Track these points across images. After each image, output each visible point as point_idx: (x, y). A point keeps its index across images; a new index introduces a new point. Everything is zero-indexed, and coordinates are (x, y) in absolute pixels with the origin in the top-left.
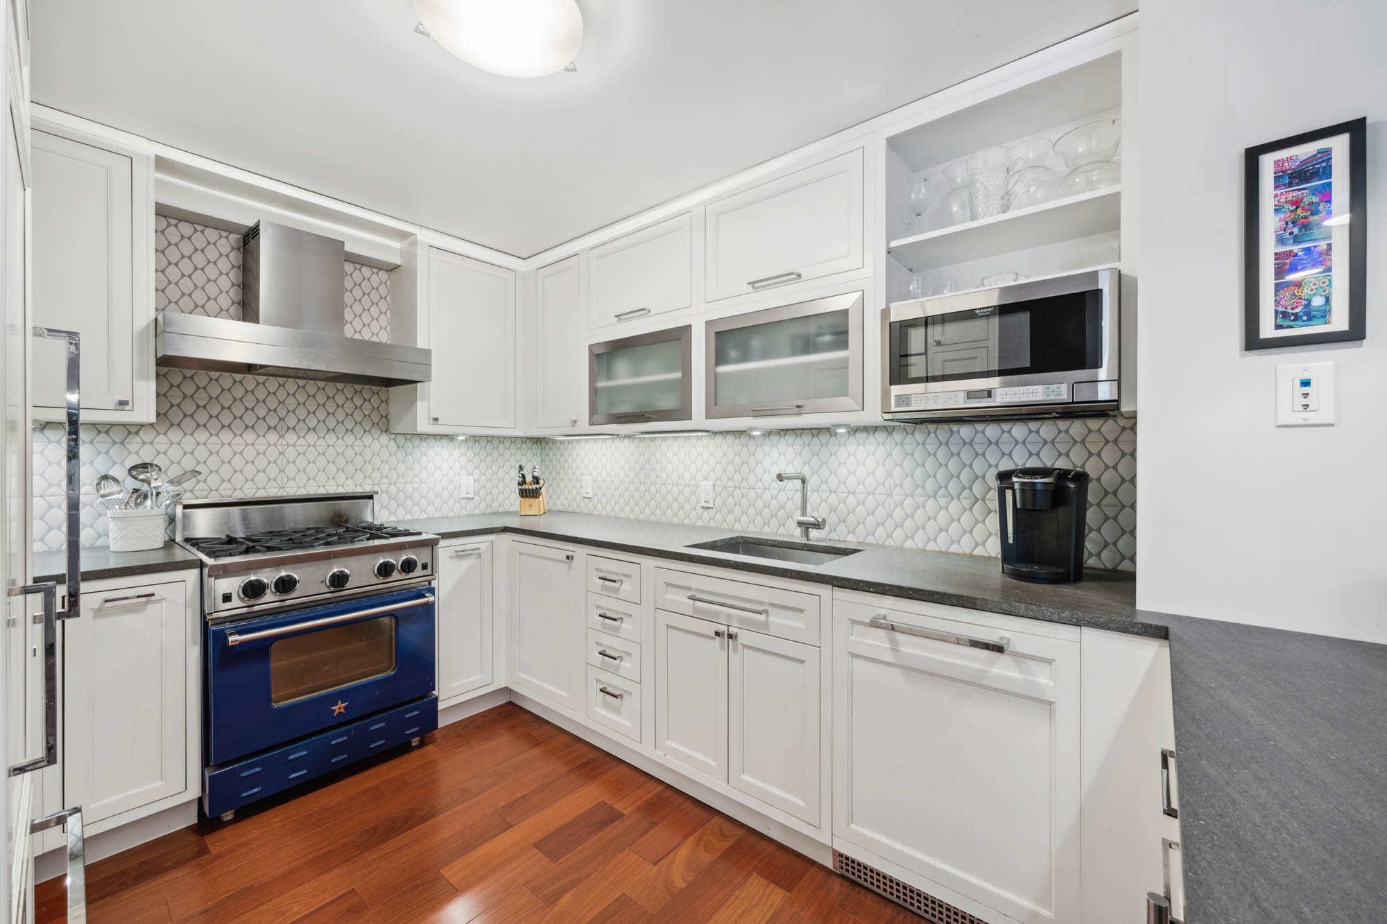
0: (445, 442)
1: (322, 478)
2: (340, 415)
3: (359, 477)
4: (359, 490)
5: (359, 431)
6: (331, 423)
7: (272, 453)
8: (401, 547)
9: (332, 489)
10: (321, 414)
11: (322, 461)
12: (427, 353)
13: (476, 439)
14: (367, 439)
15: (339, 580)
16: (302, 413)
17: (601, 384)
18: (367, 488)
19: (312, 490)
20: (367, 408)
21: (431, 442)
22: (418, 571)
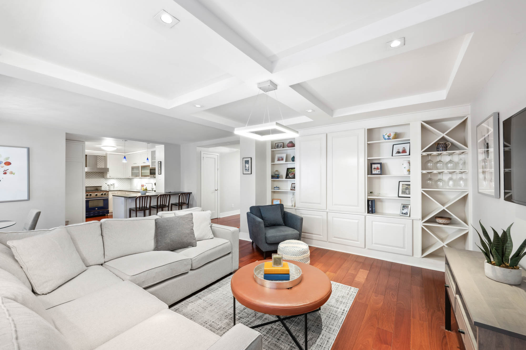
0: (113, 179)
1: (97, 184)
2: (97, 176)
3: (100, 184)
4: (100, 186)
5: (100, 178)
6: (96, 177)
7: (88, 181)
8: (101, 192)
9: (96, 185)
10: (94, 176)
11: (94, 182)
12: (108, 169)
13: (116, 178)
14: (101, 179)
15: (96, 195)
16: (92, 176)
17: (133, 172)
18: (101, 185)
19: (93, 186)
20: (101, 175)
21: (111, 179)
22: (106, 195)
